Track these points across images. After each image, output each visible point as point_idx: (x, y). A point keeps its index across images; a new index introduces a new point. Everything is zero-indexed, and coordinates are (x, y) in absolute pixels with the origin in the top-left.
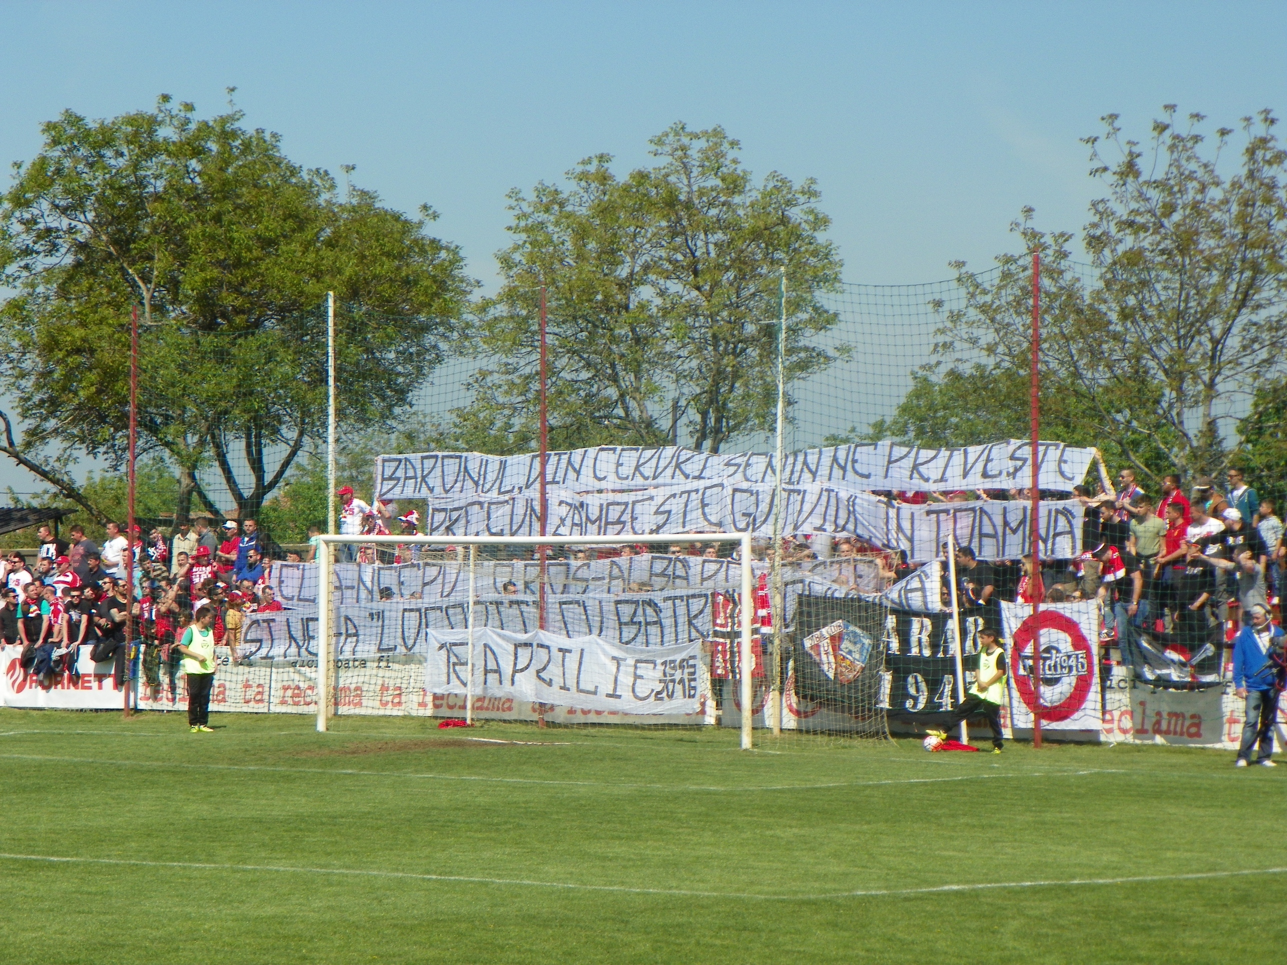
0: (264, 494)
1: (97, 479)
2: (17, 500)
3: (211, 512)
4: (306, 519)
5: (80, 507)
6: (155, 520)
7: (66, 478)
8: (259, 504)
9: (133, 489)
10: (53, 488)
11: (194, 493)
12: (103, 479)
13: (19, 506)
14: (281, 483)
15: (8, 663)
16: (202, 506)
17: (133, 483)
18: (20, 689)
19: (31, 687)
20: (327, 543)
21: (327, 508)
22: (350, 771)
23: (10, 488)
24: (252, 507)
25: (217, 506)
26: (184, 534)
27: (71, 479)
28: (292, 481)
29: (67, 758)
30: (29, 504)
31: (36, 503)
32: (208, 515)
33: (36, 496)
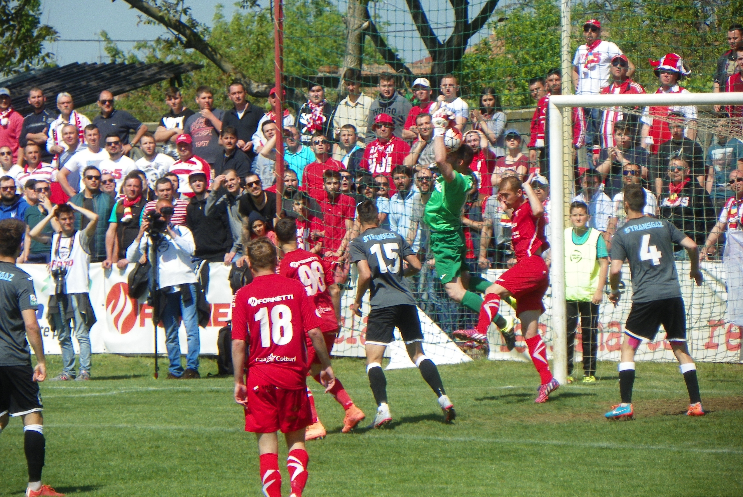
0: (467, 37)
1: (229, 17)
2: (115, 53)
3: (392, 65)
4: (529, 73)
5: (205, 61)
6: (312, 79)
7: (184, 19)
8: (460, 53)
9: (280, 34)
10: (168, 34)
11: (368, 38)
12: (238, 19)
13: (119, 61)
14: (493, 18)
15: (108, 290)
16: (379, 56)
17: (280, 24)
18: (127, 326)
19: (142, 324)
20: (560, 107)
21: (558, 55)
22: (605, 444)
23: (105, 34)
24: (450, 57)
25: (400, 55)
26: (355, 97)
27: (192, 20)
28: (509, 13)
29: (197, 427)
30: (133, 57)
31: (142, 56)
32: (391, 71)
33: (142, 45)
